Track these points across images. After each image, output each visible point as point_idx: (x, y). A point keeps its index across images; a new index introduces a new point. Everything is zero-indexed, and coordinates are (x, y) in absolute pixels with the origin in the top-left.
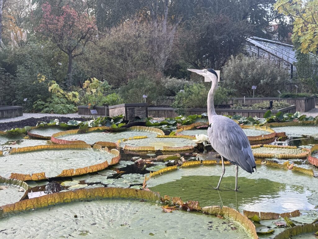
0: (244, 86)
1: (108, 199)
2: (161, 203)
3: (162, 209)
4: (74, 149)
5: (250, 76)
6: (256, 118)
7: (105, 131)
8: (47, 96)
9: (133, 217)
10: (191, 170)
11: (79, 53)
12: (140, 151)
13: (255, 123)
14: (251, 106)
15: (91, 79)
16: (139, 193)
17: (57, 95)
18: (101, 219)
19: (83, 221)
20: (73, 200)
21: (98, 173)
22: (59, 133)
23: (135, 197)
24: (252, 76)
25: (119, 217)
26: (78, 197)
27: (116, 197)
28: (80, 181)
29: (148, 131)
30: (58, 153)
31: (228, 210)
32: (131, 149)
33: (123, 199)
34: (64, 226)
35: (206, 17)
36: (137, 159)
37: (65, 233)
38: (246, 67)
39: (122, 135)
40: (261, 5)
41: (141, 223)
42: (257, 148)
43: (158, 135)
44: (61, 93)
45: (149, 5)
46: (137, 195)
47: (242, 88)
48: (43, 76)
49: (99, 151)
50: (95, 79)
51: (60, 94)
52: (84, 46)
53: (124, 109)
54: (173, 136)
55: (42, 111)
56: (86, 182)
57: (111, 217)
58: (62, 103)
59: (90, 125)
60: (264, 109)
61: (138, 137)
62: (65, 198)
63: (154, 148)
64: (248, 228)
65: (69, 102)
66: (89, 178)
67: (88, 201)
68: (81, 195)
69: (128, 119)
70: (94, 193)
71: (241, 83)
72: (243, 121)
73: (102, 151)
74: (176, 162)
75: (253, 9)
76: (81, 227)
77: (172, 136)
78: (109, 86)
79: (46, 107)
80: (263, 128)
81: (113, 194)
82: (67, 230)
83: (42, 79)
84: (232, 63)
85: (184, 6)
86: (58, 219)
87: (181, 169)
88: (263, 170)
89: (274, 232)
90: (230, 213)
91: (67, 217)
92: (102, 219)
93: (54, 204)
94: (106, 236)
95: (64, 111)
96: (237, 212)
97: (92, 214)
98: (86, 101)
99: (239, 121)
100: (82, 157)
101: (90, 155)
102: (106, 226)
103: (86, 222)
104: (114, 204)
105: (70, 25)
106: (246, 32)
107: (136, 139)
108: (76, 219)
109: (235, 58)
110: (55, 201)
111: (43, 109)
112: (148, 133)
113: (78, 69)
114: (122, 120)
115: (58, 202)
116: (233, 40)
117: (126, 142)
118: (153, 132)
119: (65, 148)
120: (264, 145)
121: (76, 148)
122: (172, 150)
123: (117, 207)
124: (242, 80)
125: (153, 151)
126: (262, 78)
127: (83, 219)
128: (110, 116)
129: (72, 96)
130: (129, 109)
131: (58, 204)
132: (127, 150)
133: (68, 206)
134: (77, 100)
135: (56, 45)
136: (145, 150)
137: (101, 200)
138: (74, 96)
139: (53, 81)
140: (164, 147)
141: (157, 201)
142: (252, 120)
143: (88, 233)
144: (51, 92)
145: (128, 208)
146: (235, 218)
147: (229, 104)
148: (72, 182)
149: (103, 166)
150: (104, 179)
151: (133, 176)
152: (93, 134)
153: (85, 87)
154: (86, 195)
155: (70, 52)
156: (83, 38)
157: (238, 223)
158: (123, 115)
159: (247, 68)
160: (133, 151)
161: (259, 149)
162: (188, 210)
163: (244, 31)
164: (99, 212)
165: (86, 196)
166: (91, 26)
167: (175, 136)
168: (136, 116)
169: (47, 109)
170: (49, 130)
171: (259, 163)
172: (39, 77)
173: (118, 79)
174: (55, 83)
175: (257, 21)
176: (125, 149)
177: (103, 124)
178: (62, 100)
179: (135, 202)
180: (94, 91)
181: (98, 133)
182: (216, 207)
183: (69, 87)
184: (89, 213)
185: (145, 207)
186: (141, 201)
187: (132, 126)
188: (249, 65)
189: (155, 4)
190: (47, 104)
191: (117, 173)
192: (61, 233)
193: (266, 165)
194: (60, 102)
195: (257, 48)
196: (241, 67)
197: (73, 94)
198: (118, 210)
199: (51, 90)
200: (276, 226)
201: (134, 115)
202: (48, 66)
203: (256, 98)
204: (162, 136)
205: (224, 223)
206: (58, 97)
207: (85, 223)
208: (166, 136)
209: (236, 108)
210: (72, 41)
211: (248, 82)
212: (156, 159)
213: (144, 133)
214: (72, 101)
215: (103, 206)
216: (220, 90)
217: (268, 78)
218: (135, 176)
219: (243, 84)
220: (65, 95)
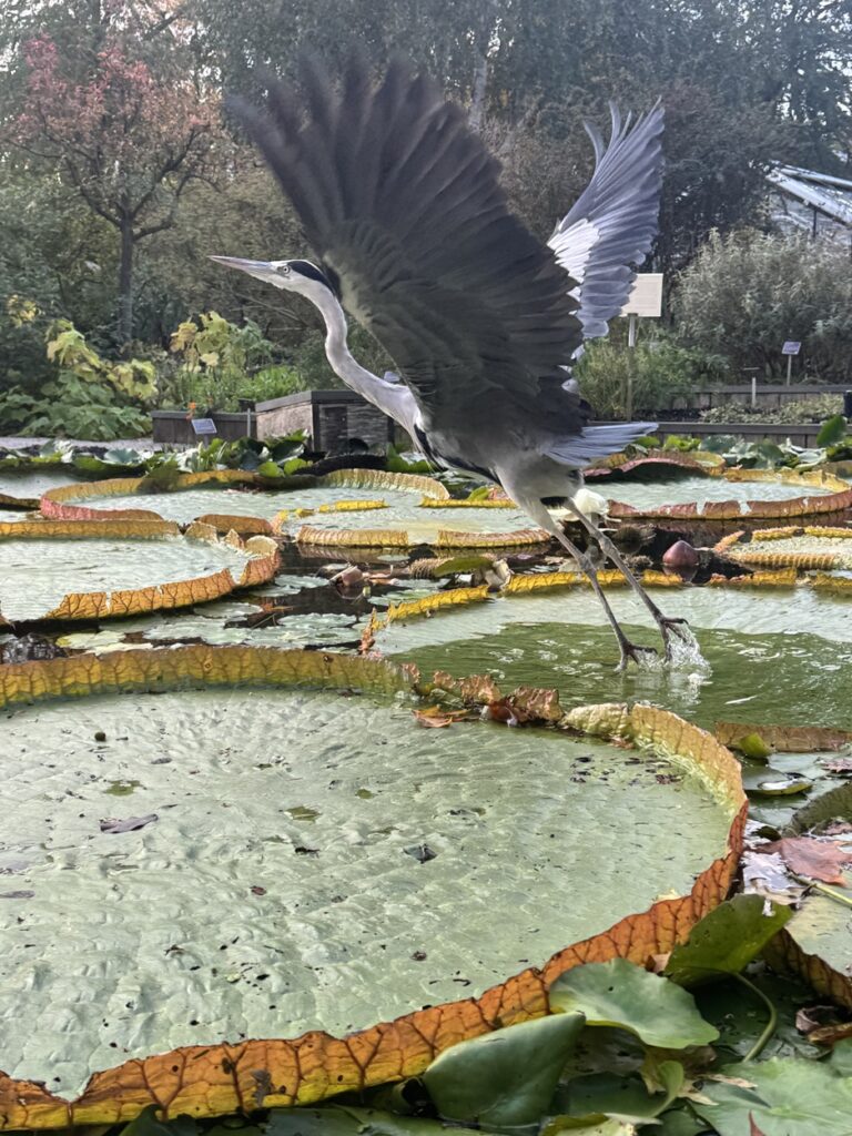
0: (755, 344)
1: (225, 687)
2: (414, 698)
3: (414, 719)
4: (119, 538)
5: (777, 306)
6: (787, 447)
7: (237, 485)
8: (41, 374)
9: (306, 741)
10: (540, 602)
11: (158, 223)
12: (355, 546)
13: (784, 464)
14: (774, 412)
15: (202, 315)
16: (334, 666)
17: (76, 372)
18: (189, 746)
19: (124, 752)
20: (98, 686)
21: (195, 610)
22: (70, 487)
23: (323, 682)
24: (786, 307)
25: (257, 740)
26: (117, 678)
27: (255, 682)
28: (127, 635)
29: (393, 487)
30: (59, 550)
31: (651, 718)
32: (322, 539)
33: (278, 688)
34: (52, 766)
35: (625, 91)
36: (340, 571)
37: (54, 785)
38: (762, 273)
39: (298, 499)
40: (830, 54)
41: (332, 760)
42: (781, 537)
43: (427, 498)
44: (93, 367)
45: (416, 51)
46: (330, 673)
47: (746, 350)
48: (28, 304)
49: (208, 545)
50: (215, 316)
51: (87, 369)
52: (178, 194)
53: (306, 412)
54: (480, 503)
55: (26, 430)
56: (148, 637)
57: (228, 742)
58: (97, 401)
59: (187, 465)
60: (821, 423)
61: (354, 505)
62: (69, 681)
63: (404, 535)
64: (718, 778)
65: (122, 399)
66: (161, 627)
67: (152, 693)
68: (127, 674)
69: (323, 449)
70: (174, 667)
71: (745, 332)
72: (740, 457)
73: (218, 545)
74: (478, 578)
75: (801, 72)
76: (116, 770)
77: (475, 503)
78: (266, 342)
79: (39, 415)
80: (810, 478)
81: (241, 673)
82: (64, 778)
83: (24, 313)
84: (712, 258)
85: (546, 56)
86: (37, 745)
87: (503, 599)
88: (804, 602)
89: (809, 789)
90: (658, 726)
91: (68, 740)
92: (195, 745)
93: (31, 701)
94: (199, 797)
95: (102, 428)
96: (680, 723)
97: (162, 731)
98: (180, 392)
99: (725, 455)
100: (144, 561)
101: (174, 557)
102: (205, 767)
103: (137, 754)
104: (243, 704)
105: (125, 116)
106: (769, 146)
107: (343, 510)
108: (101, 744)
109: (724, 239)
110: (32, 688)
111: (27, 422)
112: (394, 495)
113: (156, 284)
114: (300, 450)
115: (43, 694)
116: (720, 177)
117: (310, 519)
118: (410, 490)
119: (87, 534)
120: (807, 530)
121: (125, 534)
122: (470, 542)
123: (254, 713)
124: (748, 318)
125: (401, 547)
126: (823, 312)
127: (127, 744)
128: (261, 437)
129: (131, 376)
130: (327, 411)
131: (44, 701)
132: (308, 544)
133: (77, 708)
134: (149, 391)
135: (75, 191)
136: (374, 543)
137: (199, 690)
138: (140, 377)
139: (63, 322)
140: (442, 534)
141: (401, 695)
142: (773, 452)
143: (137, 789)
144: (57, 359)
145: (292, 717)
146: (675, 744)
147: (696, 406)
148: (97, 637)
149: (214, 587)
150: (214, 629)
151: (320, 621)
152: (194, 494)
153: (177, 346)
154: (145, 673)
155: (126, 217)
156: (172, 166)
157: (683, 761)
158: (305, 434)
159: (767, 276)
160: (329, 546)
161: (789, 542)
162: (509, 722)
163: (763, 143)
164: (187, 725)
165: (147, 677)
166: (202, 122)
167: (486, 503)
168: (351, 436)
169: (43, 421)
170: (36, 478)
171: (788, 582)
172: (14, 306)
173: (301, 322)
174: (68, 329)
175: (812, 115)
176: (300, 542)
177: (230, 462)
178: (94, 390)
179: (319, 697)
180: (211, 359)
181: (212, 493)
182: (612, 709)
183: (122, 344)
184: (152, 727)
185: (356, 712)
186: (344, 694)
187: (333, 469)
188: (774, 266)
189: (441, 48)
190: (43, 405)
191: (261, 610)
192: (37, 788)
193: (814, 589)
194: (88, 399)
195: (812, 212)
196: (746, 272)
197: (135, 369)
198: (257, 721)
199: (57, 353)
200: (823, 773)
201: (346, 434)
202: (45, 268)
203: (798, 387)
204: (441, 504)
205: (636, 761)
206: (81, 379)
207: (130, 758)
208: (454, 502)
209: (719, 418)
210: (133, 177)
211: (771, 327)
212: (409, 570)
213: (378, 494)
214: (131, 394)
215: (202, 708)
216: (667, 356)
217: (842, 312)
218: (326, 621)
219: (750, 335)
220: (105, 374)
